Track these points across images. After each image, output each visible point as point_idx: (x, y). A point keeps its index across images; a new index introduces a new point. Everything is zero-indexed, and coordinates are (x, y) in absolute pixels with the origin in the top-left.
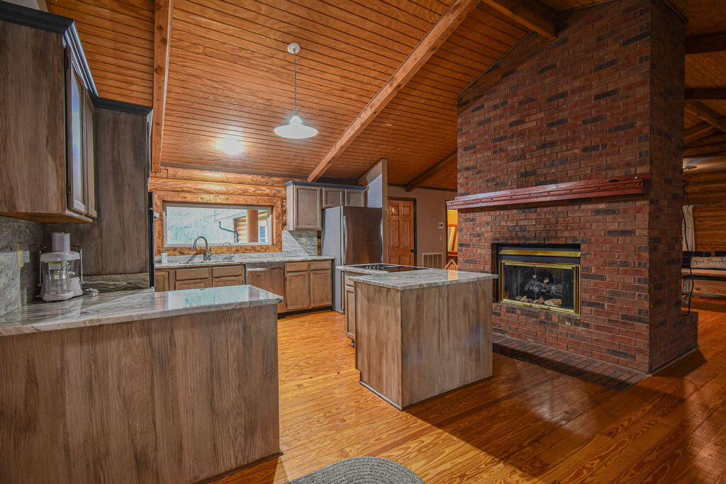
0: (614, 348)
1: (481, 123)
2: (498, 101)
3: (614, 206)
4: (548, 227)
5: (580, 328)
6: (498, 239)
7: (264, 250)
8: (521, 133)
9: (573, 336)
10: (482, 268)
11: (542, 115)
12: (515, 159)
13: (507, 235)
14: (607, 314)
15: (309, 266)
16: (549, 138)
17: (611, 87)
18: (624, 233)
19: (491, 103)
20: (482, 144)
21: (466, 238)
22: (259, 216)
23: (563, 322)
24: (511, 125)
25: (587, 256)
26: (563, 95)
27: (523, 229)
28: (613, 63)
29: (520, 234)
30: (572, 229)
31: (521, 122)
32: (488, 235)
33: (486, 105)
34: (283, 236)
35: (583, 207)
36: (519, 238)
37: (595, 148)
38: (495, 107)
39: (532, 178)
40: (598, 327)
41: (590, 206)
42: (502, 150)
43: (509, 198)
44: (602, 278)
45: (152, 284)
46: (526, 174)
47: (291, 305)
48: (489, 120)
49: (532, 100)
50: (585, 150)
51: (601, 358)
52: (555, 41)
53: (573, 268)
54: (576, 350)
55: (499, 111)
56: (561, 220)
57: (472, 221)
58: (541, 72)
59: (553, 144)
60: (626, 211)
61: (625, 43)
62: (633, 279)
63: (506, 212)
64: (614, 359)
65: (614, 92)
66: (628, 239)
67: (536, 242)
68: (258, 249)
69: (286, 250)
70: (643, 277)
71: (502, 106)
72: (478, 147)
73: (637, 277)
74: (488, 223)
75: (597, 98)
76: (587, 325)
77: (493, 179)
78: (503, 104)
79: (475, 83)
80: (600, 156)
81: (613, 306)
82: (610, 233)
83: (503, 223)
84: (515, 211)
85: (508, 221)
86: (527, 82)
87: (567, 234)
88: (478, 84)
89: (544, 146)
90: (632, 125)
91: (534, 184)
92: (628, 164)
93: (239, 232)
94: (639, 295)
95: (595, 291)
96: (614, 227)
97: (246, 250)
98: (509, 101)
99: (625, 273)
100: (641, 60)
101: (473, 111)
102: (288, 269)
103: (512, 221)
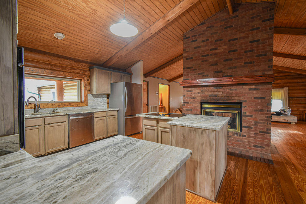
0: (256, 145)
1: (195, 48)
2: (205, 39)
3: (257, 87)
4: (228, 95)
5: (242, 137)
6: (203, 100)
7: (77, 105)
8: (216, 54)
9: (238, 141)
10: (195, 113)
11: (226, 47)
12: (212, 65)
13: (209, 98)
14: (254, 131)
15: (107, 114)
16: (230, 57)
17: (257, 38)
18: (261, 98)
19: (201, 39)
20: (196, 57)
21: (187, 99)
22: (64, 85)
23: (234, 135)
24: (211, 50)
25: (245, 107)
26: (236, 39)
27: (216, 95)
28: (259, 28)
29: (215, 98)
30: (239, 96)
31: (216, 49)
32: (199, 98)
33: (198, 40)
34: (88, 97)
35: (244, 87)
36: (214, 99)
37: (250, 63)
38: (203, 41)
39: (221, 74)
40: (250, 137)
41: (247, 87)
42: (206, 61)
43: (212, 82)
44: (251, 116)
45: (22, 145)
46: (218, 72)
47: (97, 136)
48: (199, 47)
49: (221, 40)
50: (245, 63)
51: (251, 149)
52: (232, 16)
53: (237, 112)
54: (240, 146)
55: (205, 43)
56: (234, 92)
57: (190, 92)
58: (226, 28)
59: (231, 60)
60: (262, 89)
61: (263, 21)
62: (265, 117)
63: (208, 88)
64: (256, 149)
65: (259, 40)
66: (263, 100)
67: (222, 101)
68: (73, 104)
69: (90, 105)
70: (269, 116)
71: (207, 41)
72: (194, 58)
73: (266, 116)
74: (199, 93)
75: (251, 42)
76: (245, 136)
77: (201, 73)
78: (207, 40)
79: (193, 29)
80: (252, 66)
81: (256, 128)
82: (255, 98)
83: (206, 93)
84: (212, 88)
85: (209, 92)
86: (219, 32)
87: (236, 98)
88: (194, 30)
89: (227, 60)
90: (265, 55)
91: (222, 76)
92: (264, 71)
93: (41, 95)
94: (267, 123)
95: (248, 122)
96: (257, 95)
97: (65, 105)
98: (210, 39)
99: (262, 114)
100: (270, 29)
101: (191, 42)
102: (95, 116)
103: (211, 92)
